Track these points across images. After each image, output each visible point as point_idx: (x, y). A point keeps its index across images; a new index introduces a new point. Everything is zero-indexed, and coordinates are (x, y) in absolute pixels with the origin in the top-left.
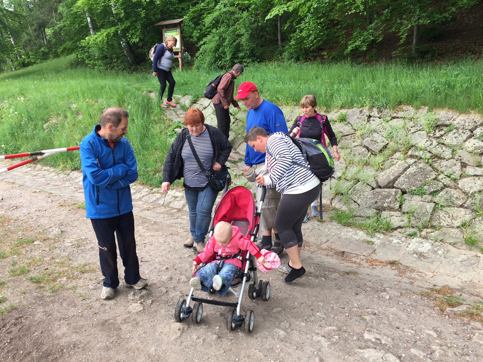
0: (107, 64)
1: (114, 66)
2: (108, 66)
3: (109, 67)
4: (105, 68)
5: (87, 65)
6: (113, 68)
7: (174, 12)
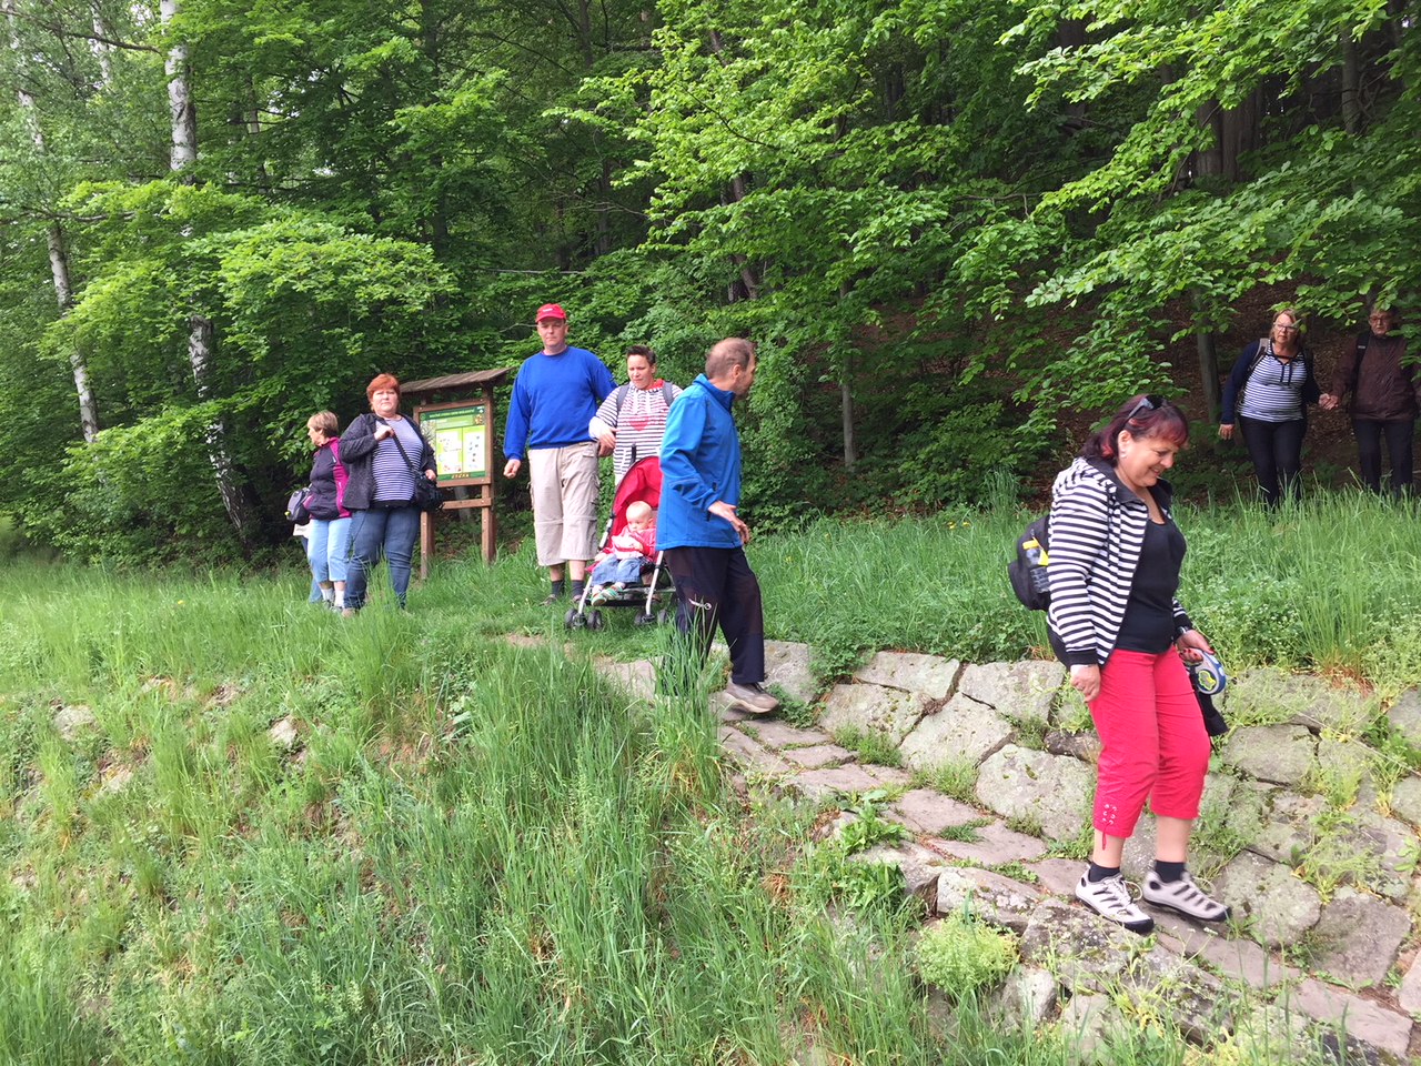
0: (147, 545)
1: (174, 551)
2: (152, 550)
3: (155, 554)
4: (138, 558)
5: (57, 551)
6: (169, 559)
7: (442, 357)
